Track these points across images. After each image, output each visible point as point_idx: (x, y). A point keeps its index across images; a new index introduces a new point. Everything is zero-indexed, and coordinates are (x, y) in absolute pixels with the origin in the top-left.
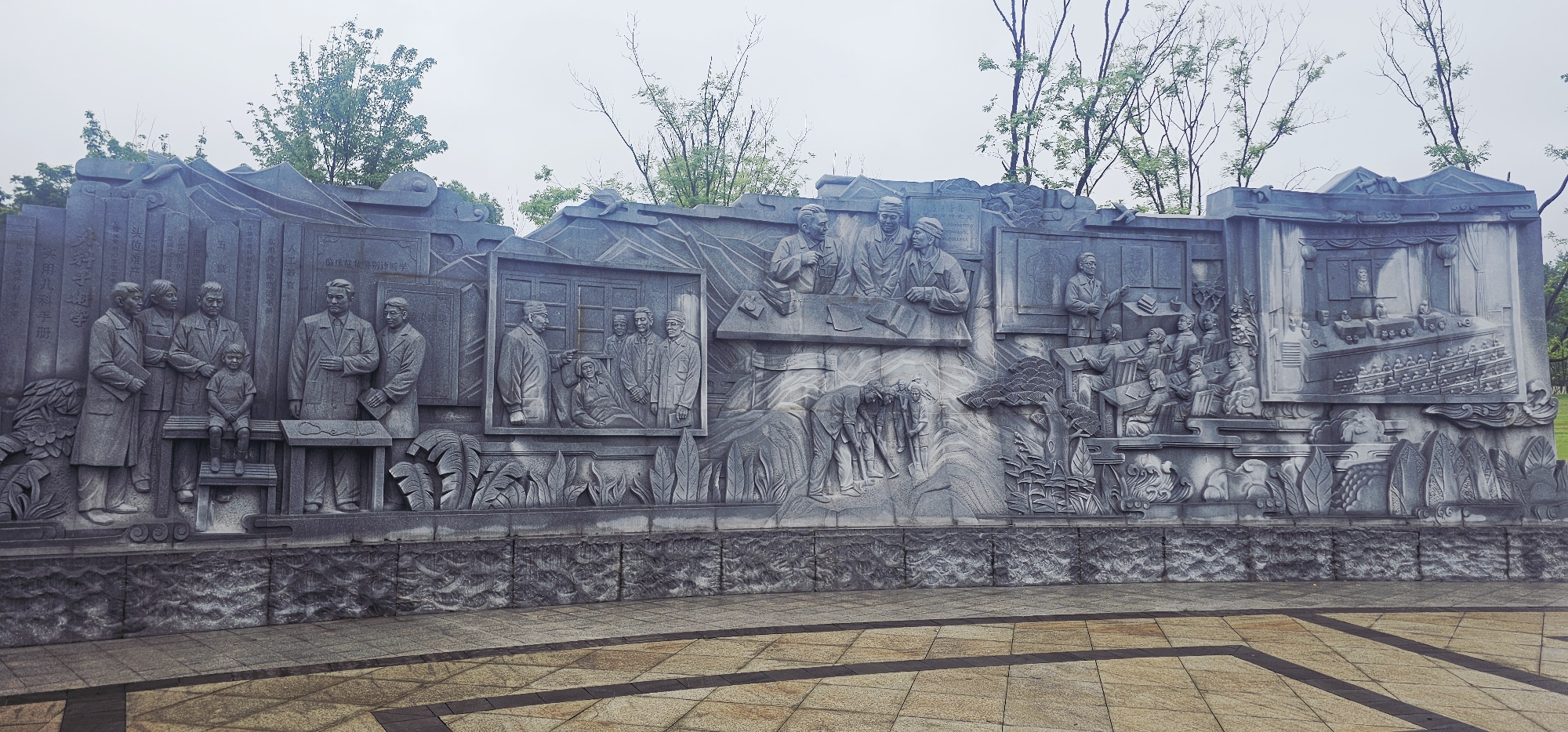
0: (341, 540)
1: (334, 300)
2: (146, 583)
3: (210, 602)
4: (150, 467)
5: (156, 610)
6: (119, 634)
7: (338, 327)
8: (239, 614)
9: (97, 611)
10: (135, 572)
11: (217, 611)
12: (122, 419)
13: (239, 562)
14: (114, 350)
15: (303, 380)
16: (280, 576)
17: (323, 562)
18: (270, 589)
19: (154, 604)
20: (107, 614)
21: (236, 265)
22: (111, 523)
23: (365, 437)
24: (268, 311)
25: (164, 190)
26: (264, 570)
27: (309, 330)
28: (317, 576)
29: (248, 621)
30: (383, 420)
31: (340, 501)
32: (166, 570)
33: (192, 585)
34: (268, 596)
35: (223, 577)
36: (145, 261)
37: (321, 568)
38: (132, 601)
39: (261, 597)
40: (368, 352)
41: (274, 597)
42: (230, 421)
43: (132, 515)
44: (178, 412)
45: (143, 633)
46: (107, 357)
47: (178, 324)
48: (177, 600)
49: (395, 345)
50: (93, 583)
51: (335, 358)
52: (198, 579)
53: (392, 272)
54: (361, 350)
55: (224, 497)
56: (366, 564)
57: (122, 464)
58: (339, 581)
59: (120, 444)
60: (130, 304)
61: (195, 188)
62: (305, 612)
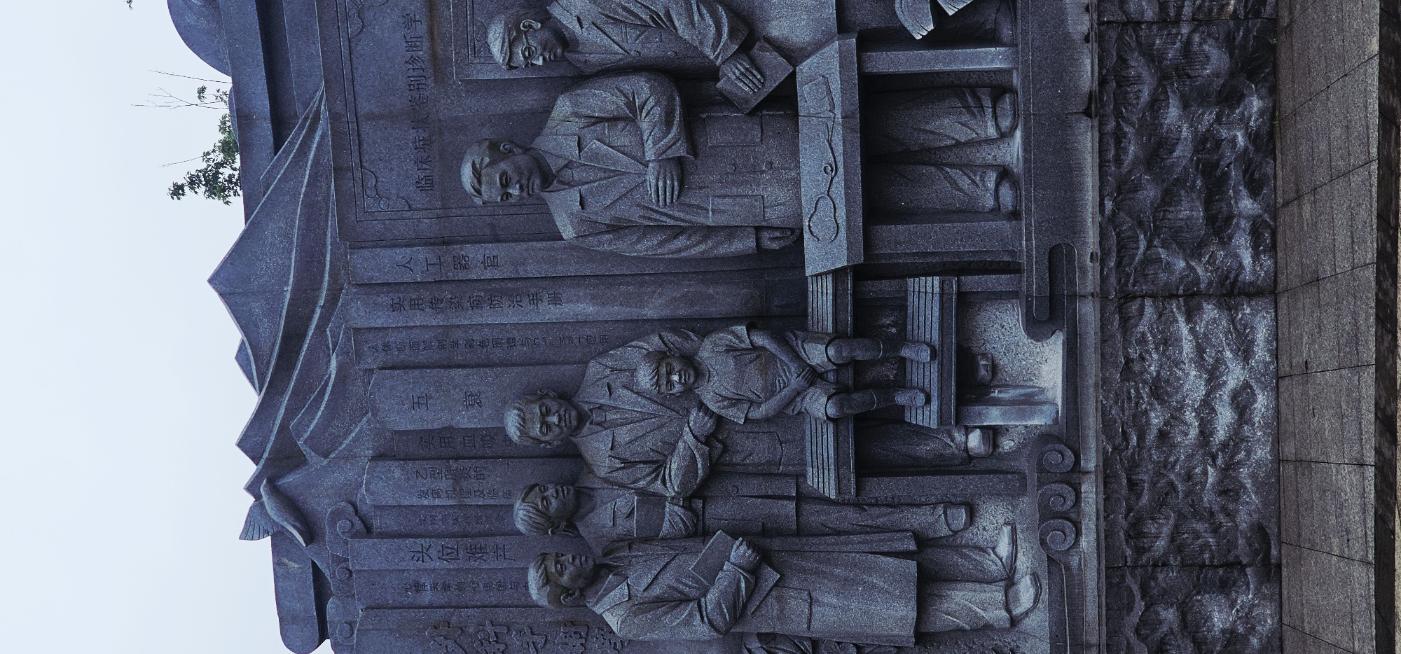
0: (1086, 141)
1: (515, 191)
2: (1166, 530)
3: (1213, 410)
4: (919, 505)
5: (1224, 509)
6: (1271, 572)
7: (577, 174)
8: (1245, 351)
9: (1220, 611)
10: (1139, 551)
11: (1235, 395)
12: (818, 573)
13: (1129, 360)
14: (674, 600)
15: (709, 231)
16: (1163, 277)
17: (1136, 188)
18: (1193, 295)
19: (1212, 514)
20: (1227, 595)
21: (461, 371)
22: (1035, 578)
23: (838, 101)
24: (556, 300)
25: (322, 504)
26: (1149, 310)
27: (590, 228)
28: (1168, 199)
29: (1261, 334)
30: (793, 55)
31: (992, 131)
32: (1139, 496)
33: (1174, 446)
34: (1208, 297)
35: (1159, 390)
36: (480, 535)
37: (1150, 193)
38: (1202, 552)
39: (1210, 311)
40: (631, 104)
41: (1210, 284)
42: (814, 376)
43: (1020, 536)
44: (798, 468)
45: (1272, 529)
46: (690, 615)
47: (606, 480)
48: (1205, 473)
49: (607, 41)
50: (1161, 622)
51: (651, 179)
52: (1163, 435)
53: (426, 45)
54: (628, 117)
55: (983, 372)
56: (1146, 95)
57: (912, 566)
58: (1182, 153)
59: (870, 570)
60: (574, 579)
61: (306, 450)
62: (1248, 218)
